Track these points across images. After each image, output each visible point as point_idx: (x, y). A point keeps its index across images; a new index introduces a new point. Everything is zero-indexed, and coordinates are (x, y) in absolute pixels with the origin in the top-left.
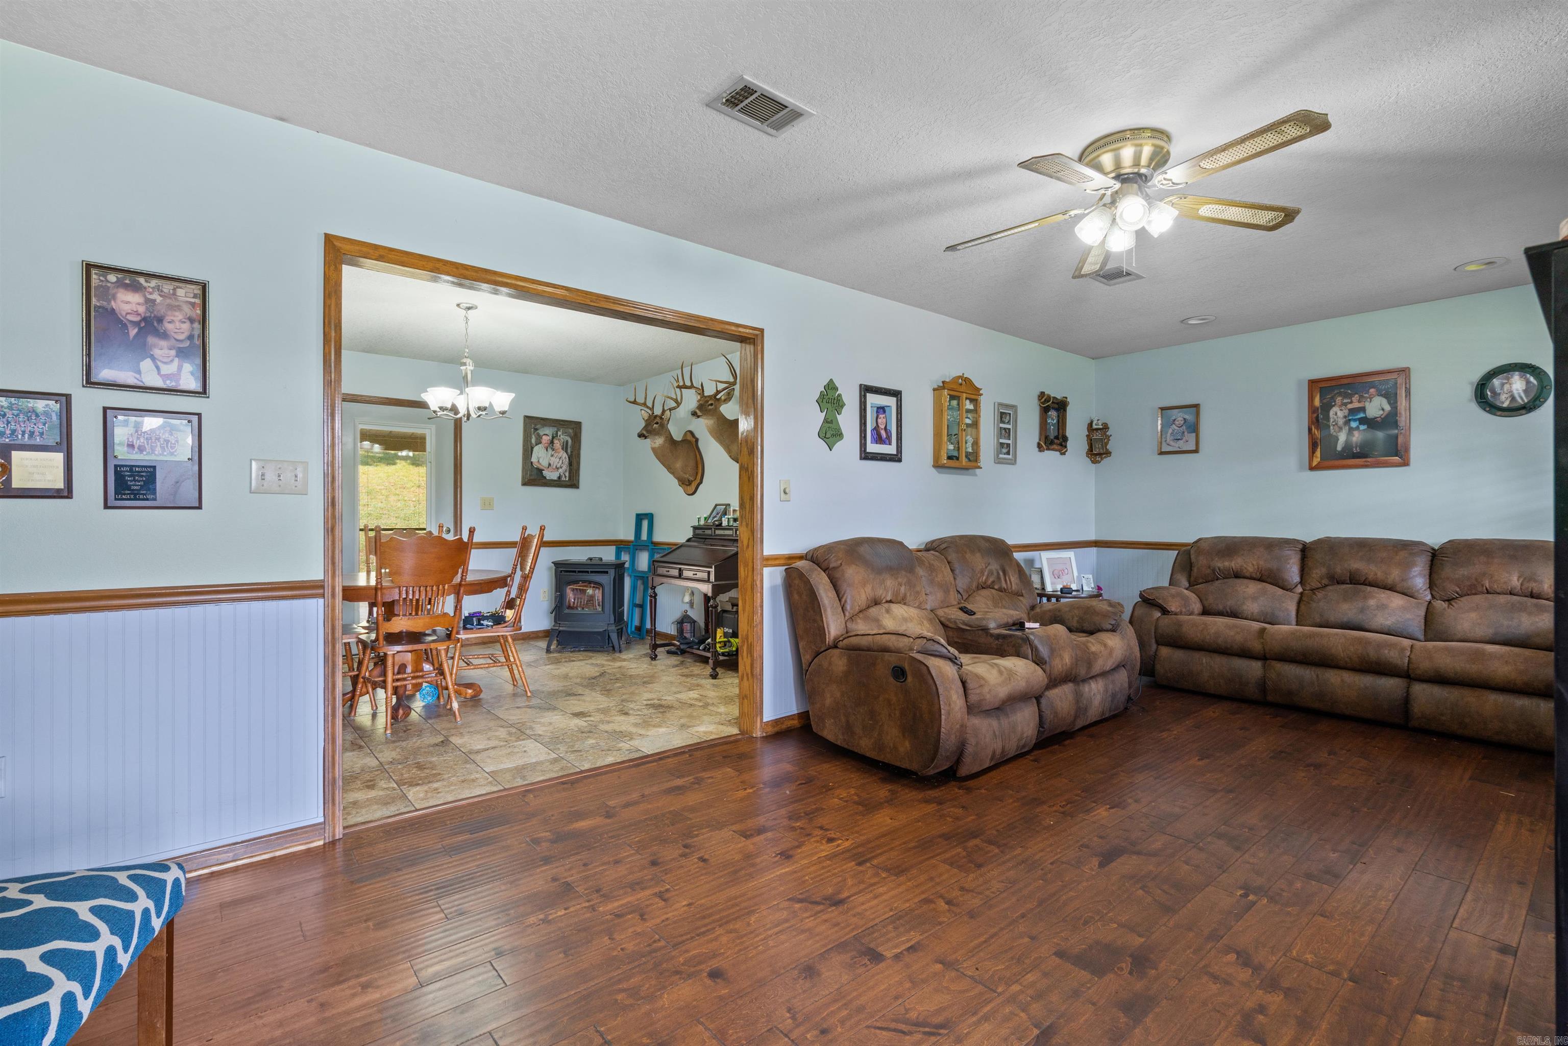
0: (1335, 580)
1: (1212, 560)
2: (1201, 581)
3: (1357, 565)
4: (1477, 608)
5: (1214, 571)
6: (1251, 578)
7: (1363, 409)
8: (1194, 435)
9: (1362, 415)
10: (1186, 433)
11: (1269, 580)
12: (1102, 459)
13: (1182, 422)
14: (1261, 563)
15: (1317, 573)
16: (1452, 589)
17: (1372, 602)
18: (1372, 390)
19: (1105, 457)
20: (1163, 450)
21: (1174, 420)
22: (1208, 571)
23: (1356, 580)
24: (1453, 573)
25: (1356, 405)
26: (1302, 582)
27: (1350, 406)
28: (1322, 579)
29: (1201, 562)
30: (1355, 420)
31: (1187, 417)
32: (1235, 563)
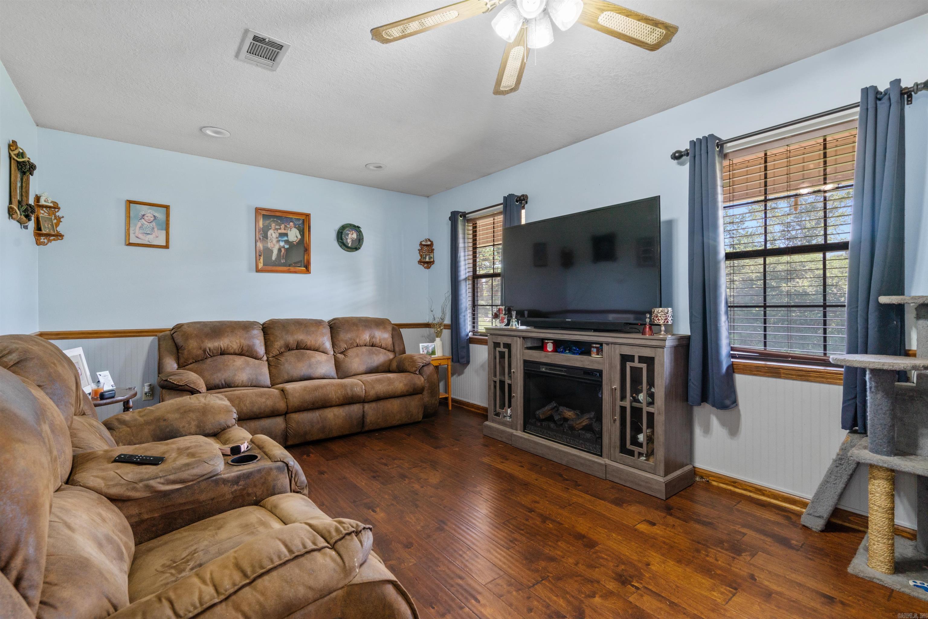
0: (289, 348)
1: (203, 342)
2: (191, 361)
3: (301, 337)
4: (357, 355)
5: (205, 351)
6: (235, 354)
7: (286, 235)
8: (164, 232)
9: (286, 238)
10: (156, 229)
11: (247, 354)
12: (49, 241)
13: (152, 219)
14: (243, 341)
15: (278, 344)
16: (344, 346)
17: (313, 360)
18: (291, 223)
19: (54, 240)
20: (131, 242)
21: (144, 215)
22: (200, 352)
23: (300, 347)
24: (345, 336)
25: (282, 231)
26: (267, 352)
27: (280, 231)
28: (281, 348)
29: (193, 345)
30: (282, 241)
31: (156, 214)
32: (224, 343)
